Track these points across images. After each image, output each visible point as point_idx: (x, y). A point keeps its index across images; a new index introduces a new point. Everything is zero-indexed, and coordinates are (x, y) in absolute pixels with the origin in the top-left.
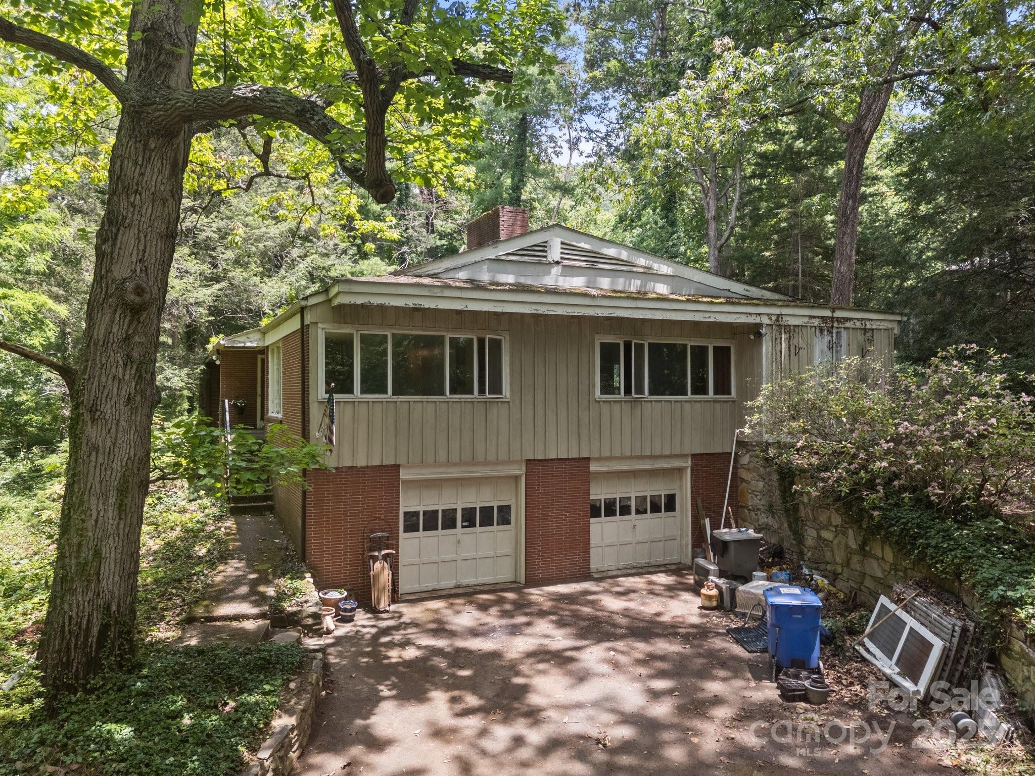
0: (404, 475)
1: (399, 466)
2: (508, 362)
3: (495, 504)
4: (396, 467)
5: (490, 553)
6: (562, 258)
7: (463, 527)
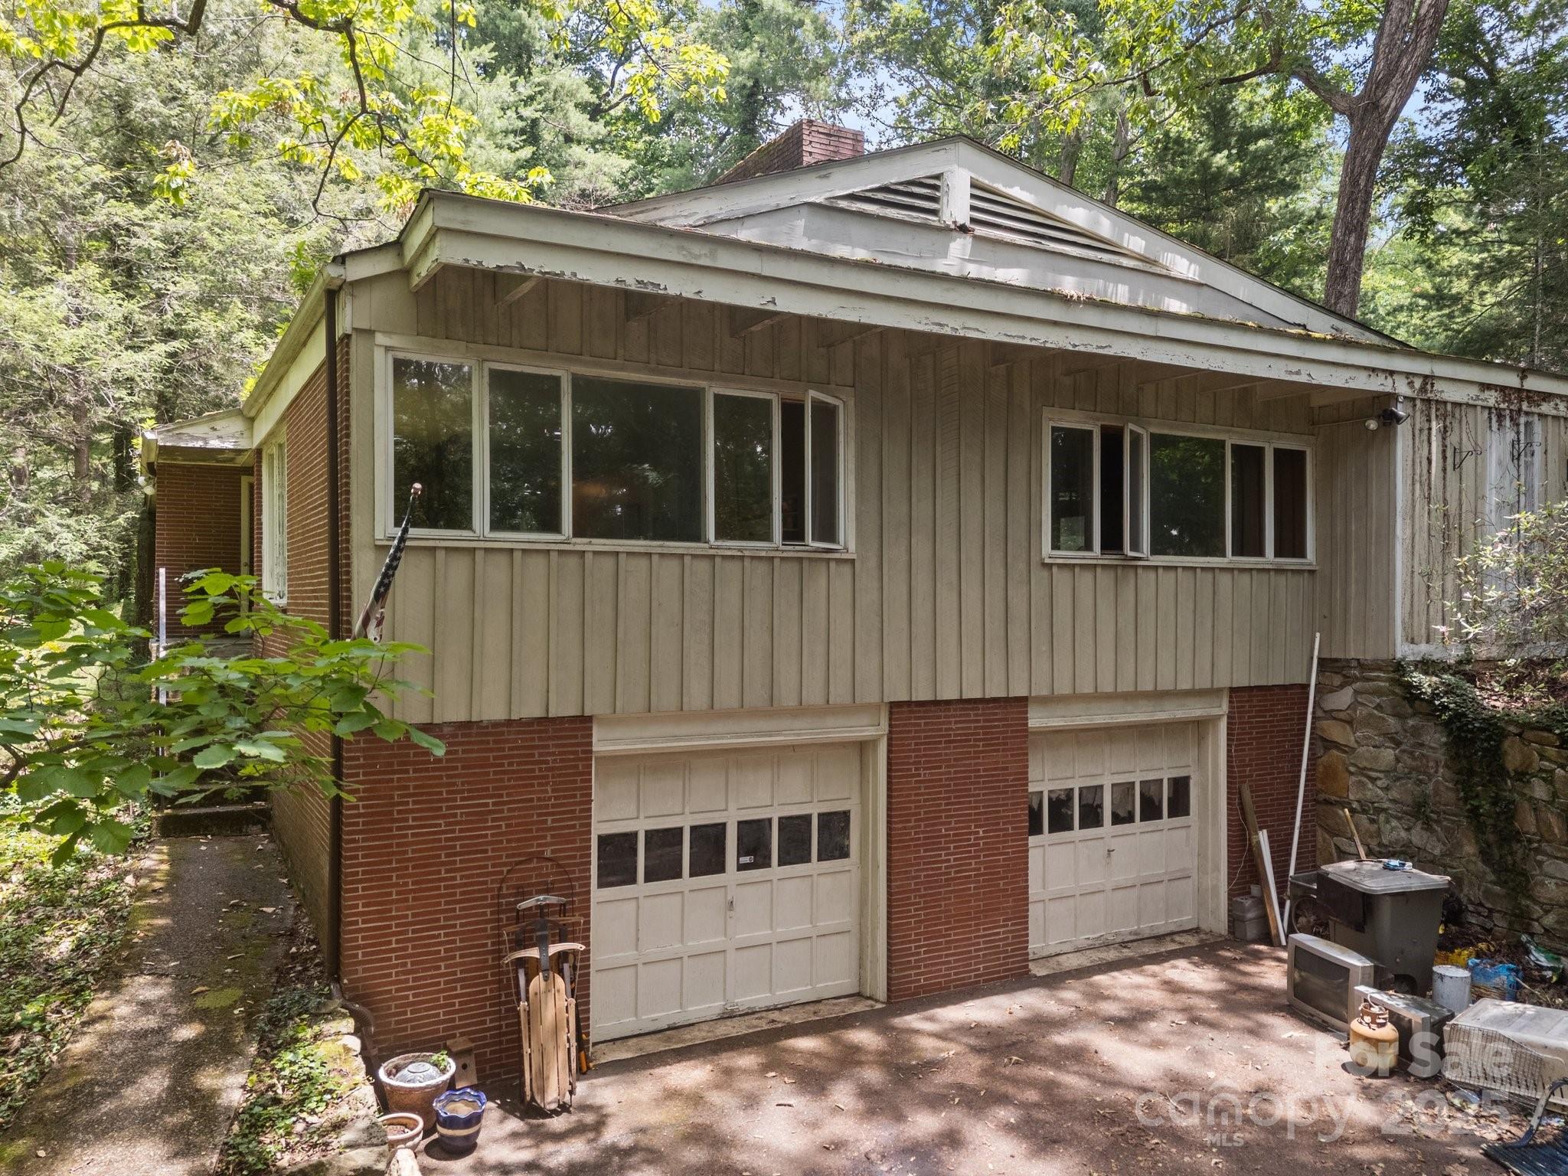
0: (602, 742)
1: (590, 719)
2: (852, 466)
3: (814, 810)
4: (583, 723)
5: (803, 928)
6: (973, 220)
7: (741, 867)
